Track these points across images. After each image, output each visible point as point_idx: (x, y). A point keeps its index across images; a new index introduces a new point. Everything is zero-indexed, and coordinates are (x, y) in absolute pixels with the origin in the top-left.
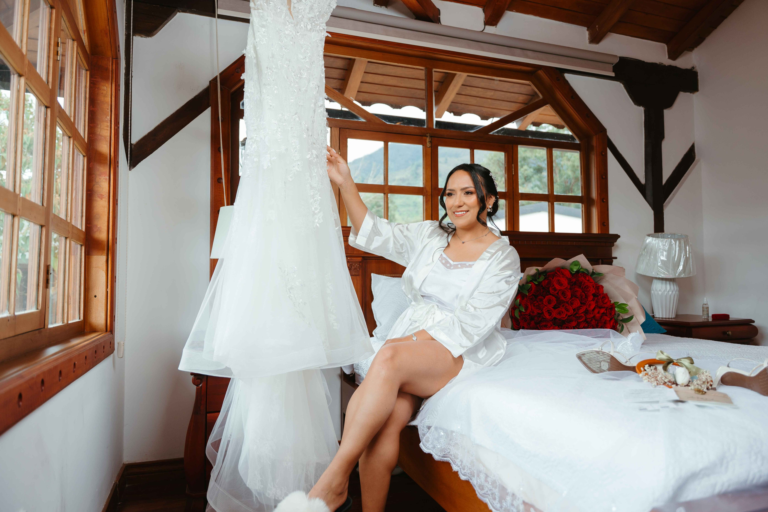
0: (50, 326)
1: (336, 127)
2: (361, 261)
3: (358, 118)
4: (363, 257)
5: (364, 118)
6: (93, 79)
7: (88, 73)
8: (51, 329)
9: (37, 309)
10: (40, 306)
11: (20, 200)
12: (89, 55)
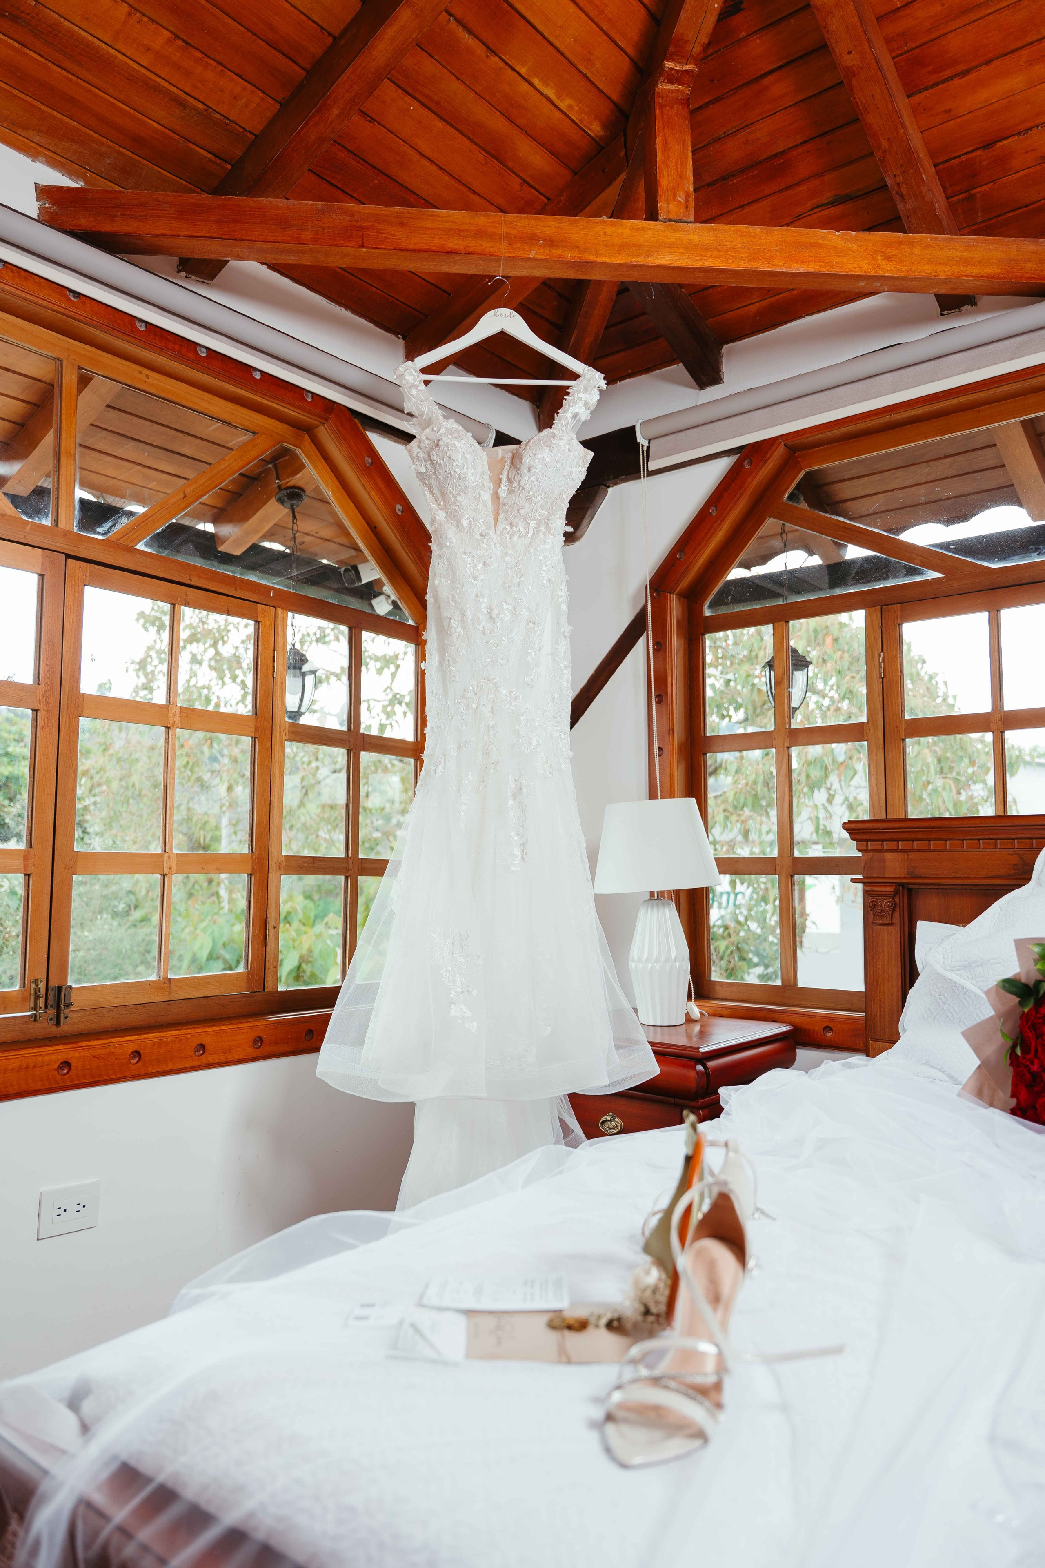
0: (282, 988)
8: (283, 992)
10: (250, 966)
11: (169, 858)
12: (416, 625)
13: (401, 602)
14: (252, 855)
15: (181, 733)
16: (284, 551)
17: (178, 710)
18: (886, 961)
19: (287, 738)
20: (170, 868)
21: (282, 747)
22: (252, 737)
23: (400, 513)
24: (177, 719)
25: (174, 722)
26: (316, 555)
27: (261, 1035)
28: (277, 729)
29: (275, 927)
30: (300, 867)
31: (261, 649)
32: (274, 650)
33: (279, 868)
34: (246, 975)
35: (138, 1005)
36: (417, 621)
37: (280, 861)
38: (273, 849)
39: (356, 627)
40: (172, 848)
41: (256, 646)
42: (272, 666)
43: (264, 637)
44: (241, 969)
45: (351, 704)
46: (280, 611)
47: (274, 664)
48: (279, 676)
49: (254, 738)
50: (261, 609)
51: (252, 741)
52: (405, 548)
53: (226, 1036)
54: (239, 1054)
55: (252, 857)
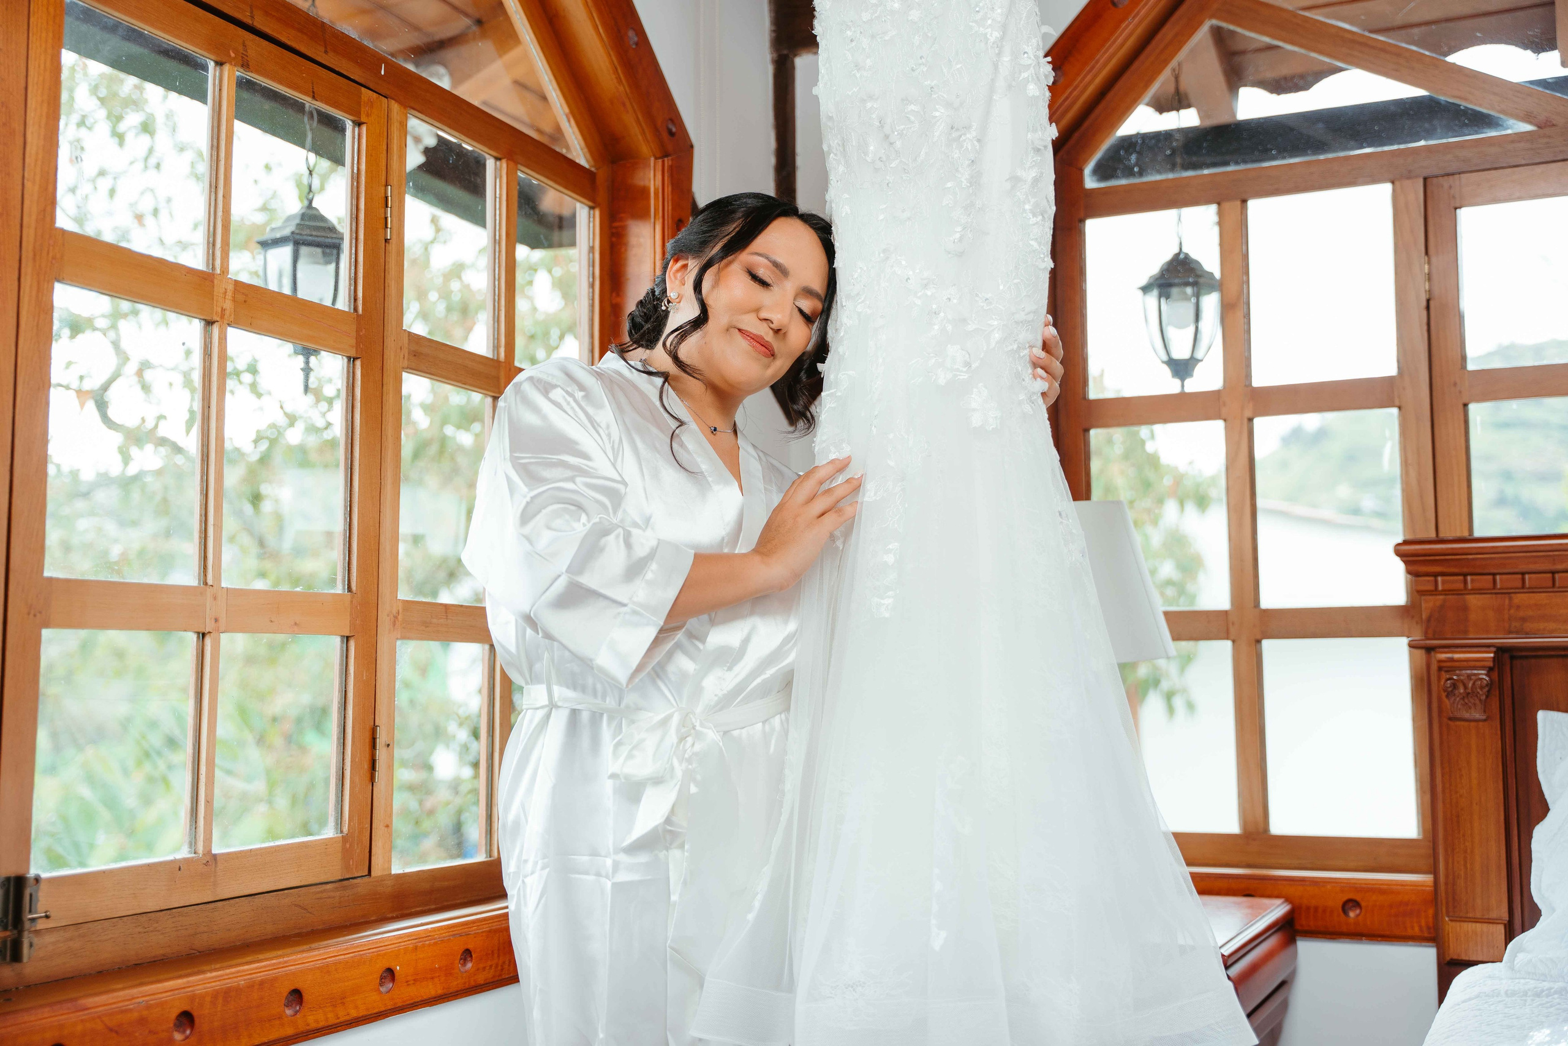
0: (396, 869)
1: (1410, 176)
2: (1491, 664)
3: (1501, 126)
4: (1500, 650)
5: (1527, 118)
6: (617, 224)
7: (597, 212)
8: (399, 877)
9: (342, 832)
10: (347, 826)
11: (215, 598)
12: (593, 169)
13: (569, 121)
14: (352, 598)
17: (226, 286)
19: (406, 363)
20: (216, 621)
21: (399, 382)
22: (349, 358)
24: (229, 304)
27: (392, 965)
28: (390, 343)
29: (388, 745)
30: (426, 624)
31: (366, 178)
32: (386, 185)
33: (394, 625)
34: (340, 844)
35: (161, 913)
36: (592, 163)
37: (394, 612)
38: (384, 589)
39: (508, 159)
40: (218, 577)
41: (355, 171)
42: (383, 216)
43: (371, 155)
44: (329, 832)
45: (499, 310)
46: (395, 107)
47: (386, 213)
48: (394, 237)
49: (352, 360)
50: (366, 99)
51: (348, 367)
52: (595, 15)
53: (336, 970)
54: (356, 1007)
55: (352, 602)
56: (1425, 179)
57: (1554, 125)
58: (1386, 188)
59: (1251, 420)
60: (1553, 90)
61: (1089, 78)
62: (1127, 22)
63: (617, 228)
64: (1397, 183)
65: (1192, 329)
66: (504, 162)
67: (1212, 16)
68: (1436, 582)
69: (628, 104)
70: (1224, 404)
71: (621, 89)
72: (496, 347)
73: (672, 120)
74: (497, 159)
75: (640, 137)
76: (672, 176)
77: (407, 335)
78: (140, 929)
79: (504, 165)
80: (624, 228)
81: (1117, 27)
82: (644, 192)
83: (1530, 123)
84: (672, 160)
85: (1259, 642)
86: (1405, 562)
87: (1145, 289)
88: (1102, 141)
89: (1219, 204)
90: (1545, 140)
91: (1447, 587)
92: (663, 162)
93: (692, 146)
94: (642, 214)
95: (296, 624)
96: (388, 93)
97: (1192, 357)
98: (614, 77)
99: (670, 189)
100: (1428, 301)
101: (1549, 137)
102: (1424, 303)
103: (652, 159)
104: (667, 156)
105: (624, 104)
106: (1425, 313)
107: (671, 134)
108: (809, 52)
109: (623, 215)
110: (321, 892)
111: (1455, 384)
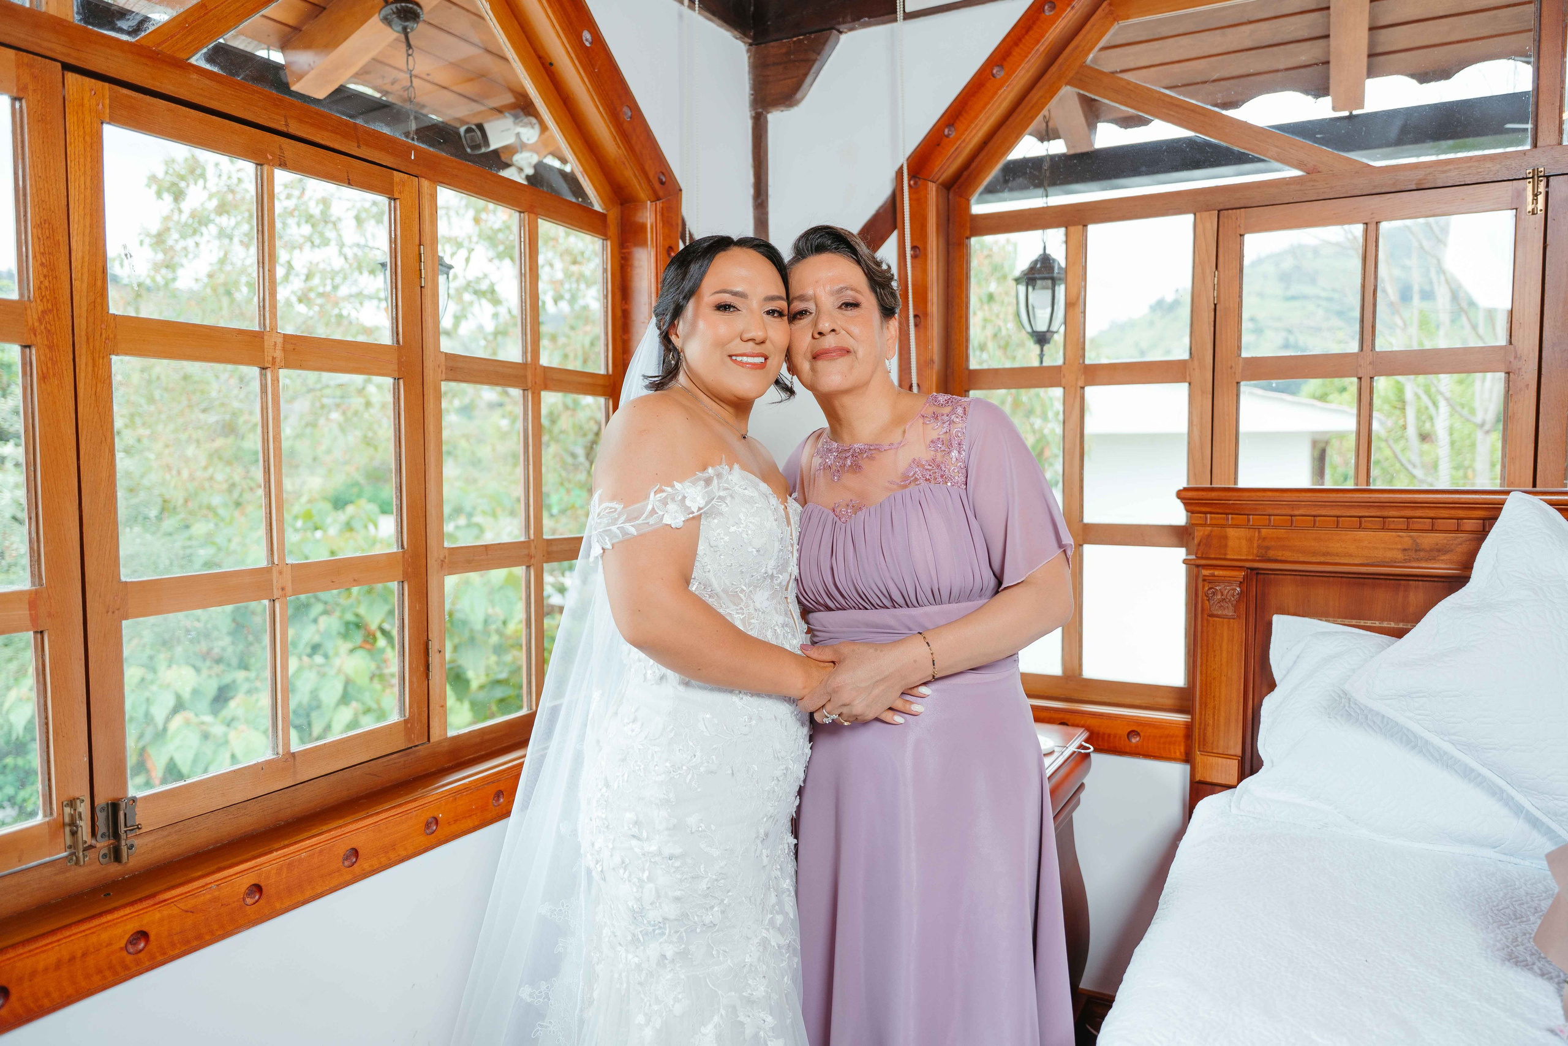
0: (452, 735)
1: (1207, 208)
2: (1242, 581)
4: (1250, 571)
5: (1299, 165)
6: (624, 251)
7: (609, 243)
8: (454, 738)
9: (404, 716)
10: (407, 712)
11: (281, 573)
12: (604, 212)
13: (583, 177)
14: (403, 554)
15: (286, 376)
16: (380, 98)
17: (280, 340)
18: (1224, 660)
19: (444, 376)
20: (283, 589)
21: (439, 391)
22: (394, 378)
23: (588, 44)
24: (279, 354)
25: (274, 358)
26: (423, 106)
27: (435, 814)
28: (429, 364)
29: (440, 652)
30: (469, 562)
31: (401, 242)
32: (420, 245)
33: (442, 566)
34: (403, 725)
35: (248, 802)
36: (604, 207)
37: (442, 557)
38: (432, 542)
39: (529, 212)
40: (282, 557)
41: (393, 236)
42: (418, 268)
43: (405, 223)
44: (394, 717)
45: (526, 326)
46: (425, 183)
47: (420, 266)
48: (429, 284)
49: (397, 379)
50: (398, 180)
51: (394, 384)
52: (595, 97)
53: (386, 828)
54: (406, 849)
55: (403, 557)
56: (1219, 211)
57: (1319, 172)
58: (1190, 218)
59: (1083, 388)
60: (1321, 144)
61: (974, 131)
62: (1003, 90)
63: (624, 253)
64: (1197, 214)
65: (1049, 310)
66: (526, 214)
67: (1067, 84)
68: (1206, 518)
69: (626, 163)
70: (1064, 376)
71: (620, 152)
72: (525, 353)
73: (663, 173)
74: (520, 212)
75: (638, 187)
76: (662, 214)
77: (444, 356)
78: (230, 817)
79: (527, 217)
80: (630, 253)
81: (995, 93)
82: (643, 227)
83: (1301, 169)
84: (663, 203)
85: (1081, 545)
86: (1185, 504)
87: (1017, 281)
88: (985, 179)
89: (1066, 228)
90: (1312, 183)
91: (1214, 522)
92: (656, 204)
93: (681, 190)
94: (643, 243)
95: (355, 580)
96: (419, 173)
97: (1048, 331)
98: (614, 143)
99: (661, 225)
100: (1215, 305)
101: (1315, 180)
102: (1213, 306)
103: (649, 202)
104: (658, 199)
105: (624, 164)
106: (1213, 313)
107: (662, 183)
108: (778, 110)
109: (628, 244)
110: (388, 761)
111: (1231, 367)
